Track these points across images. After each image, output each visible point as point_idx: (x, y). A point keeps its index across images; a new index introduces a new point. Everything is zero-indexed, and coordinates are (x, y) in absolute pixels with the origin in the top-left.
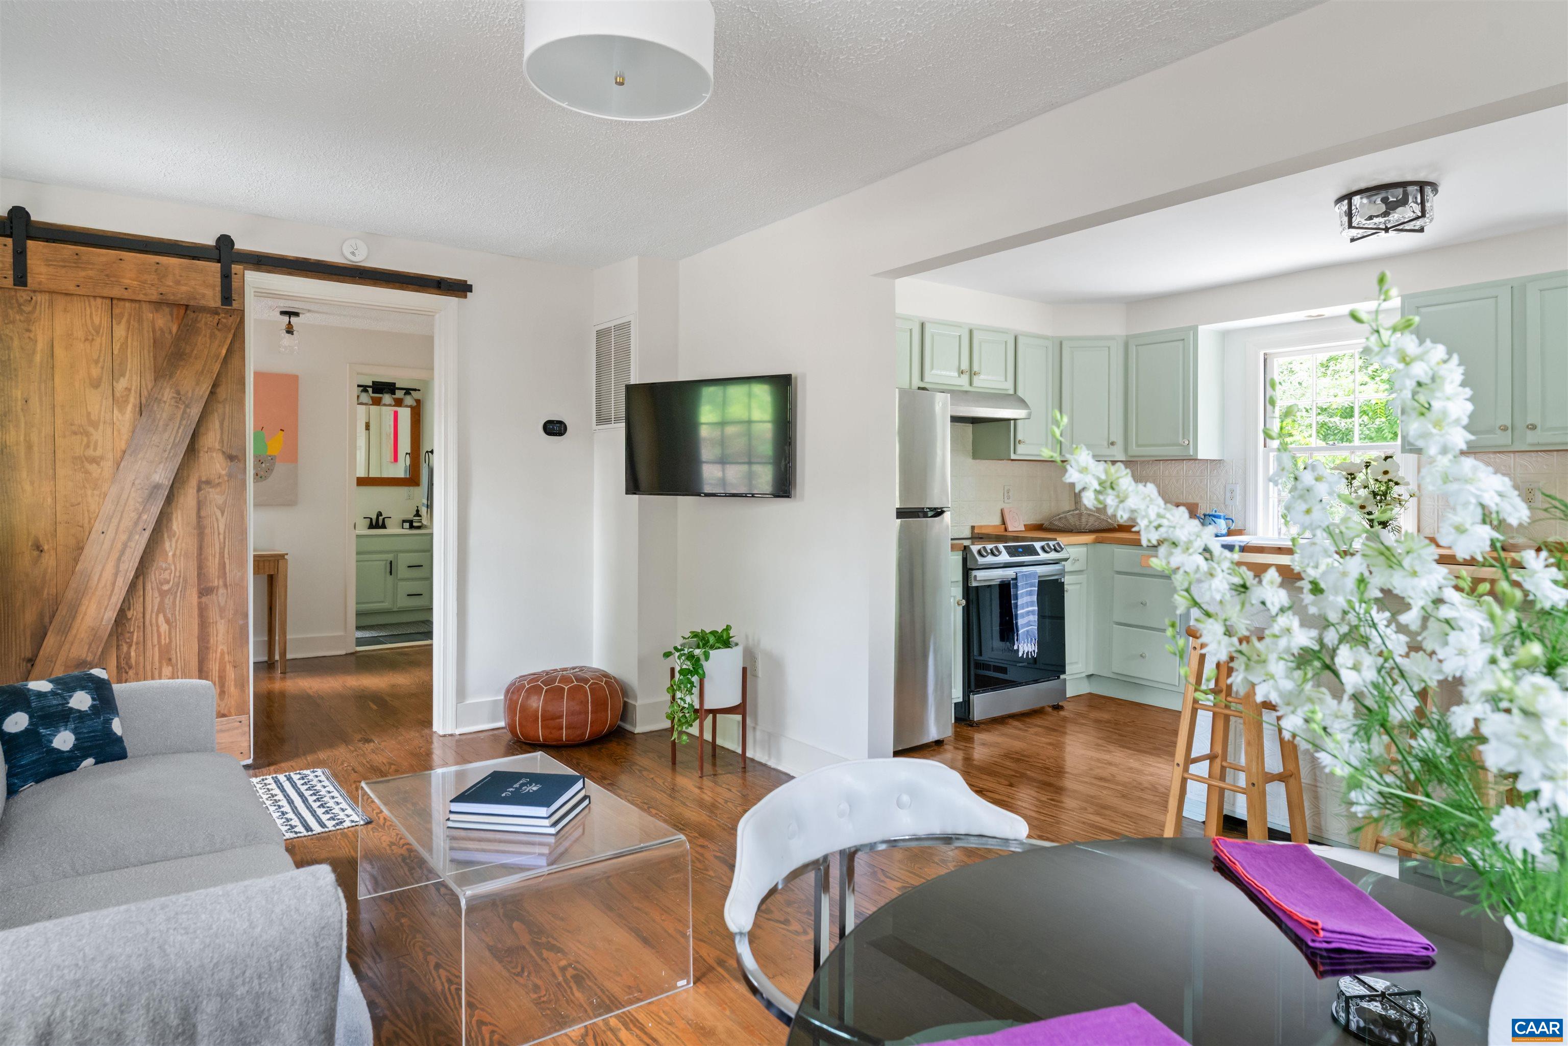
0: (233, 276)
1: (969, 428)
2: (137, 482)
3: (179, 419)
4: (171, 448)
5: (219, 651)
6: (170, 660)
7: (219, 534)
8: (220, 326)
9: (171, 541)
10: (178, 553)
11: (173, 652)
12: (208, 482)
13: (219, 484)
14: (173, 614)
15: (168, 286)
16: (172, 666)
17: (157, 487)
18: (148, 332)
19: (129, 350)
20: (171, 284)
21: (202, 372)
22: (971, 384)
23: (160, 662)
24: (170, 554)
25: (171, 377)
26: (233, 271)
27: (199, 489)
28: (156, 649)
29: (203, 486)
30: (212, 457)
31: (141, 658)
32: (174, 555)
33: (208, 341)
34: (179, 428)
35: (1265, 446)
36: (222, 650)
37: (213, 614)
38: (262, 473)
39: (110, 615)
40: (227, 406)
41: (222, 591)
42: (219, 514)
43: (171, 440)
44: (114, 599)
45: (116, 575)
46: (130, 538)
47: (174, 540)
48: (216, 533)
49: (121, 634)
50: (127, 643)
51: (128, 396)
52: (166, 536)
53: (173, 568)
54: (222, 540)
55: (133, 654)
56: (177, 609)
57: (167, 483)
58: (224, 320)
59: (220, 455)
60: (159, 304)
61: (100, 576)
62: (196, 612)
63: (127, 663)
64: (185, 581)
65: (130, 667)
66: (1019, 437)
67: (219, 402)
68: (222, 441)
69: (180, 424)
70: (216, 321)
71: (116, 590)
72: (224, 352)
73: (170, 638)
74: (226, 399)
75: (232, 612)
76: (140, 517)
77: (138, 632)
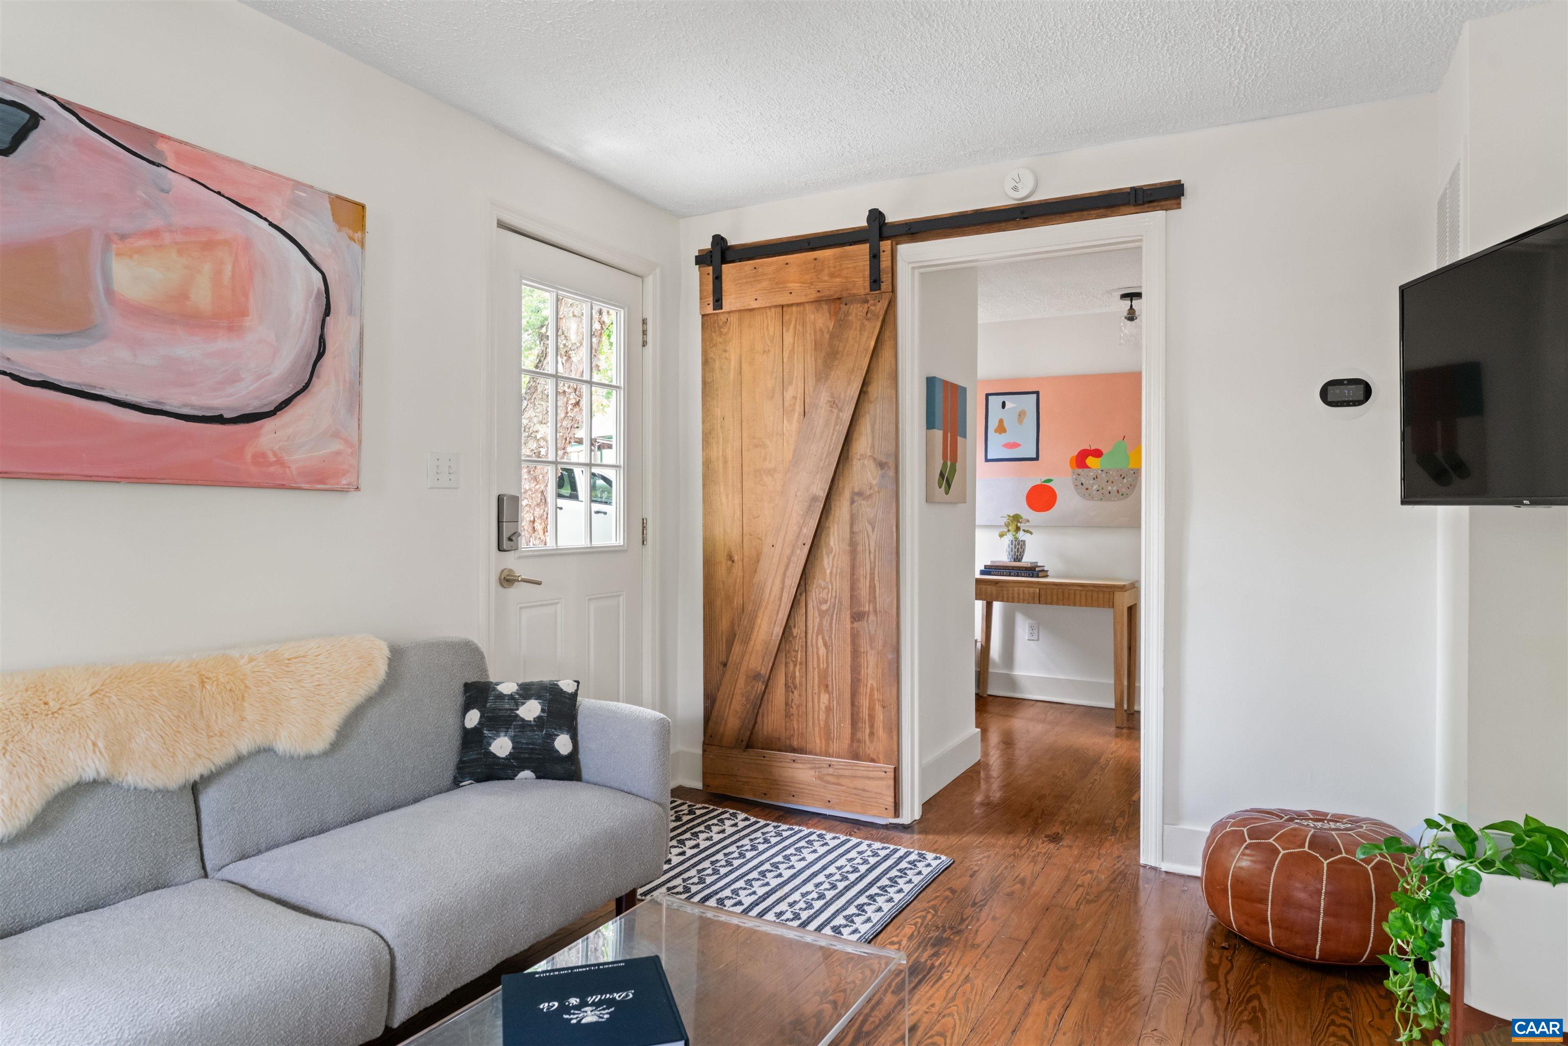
0: (882, 254)
2: (799, 494)
3: (833, 424)
4: (827, 457)
5: (869, 685)
6: (827, 686)
7: (870, 552)
8: (869, 315)
9: (828, 558)
10: (834, 571)
11: (830, 679)
12: (860, 494)
13: (870, 496)
14: (830, 637)
15: (824, 282)
16: (829, 693)
17: (814, 499)
18: (810, 334)
19: (796, 356)
20: (826, 278)
21: (853, 370)
23: (819, 687)
24: (828, 572)
25: (826, 380)
26: (882, 249)
27: (852, 502)
28: (816, 672)
29: (856, 498)
30: (864, 464)
31: (804, 679)
32: (831, 573)
33: (858, 333)
34: (833, 434)
36: (872, 684)
37: (864, 645)
38: (1124, 490)
39: (778, 630)
40: (878, 406)
41: (872, 617)
42: (870, 529)
43: (826, 448)
44: (780, 616)
45: (782, 589)
46: (792, 553)
47: (831, 556)
48: (867, 551)
49: (789, 651)
50: (793, 661)
51: (794, 404)
52: (824, 552)
53: (830, 587)
54: (872, 559)
55: (797, 674)
56: (834, 632)
57: (823, 495)
58: (872, 308)
59: (871, 462)
60: (818, 302)
61: (771, 590)
62: (849, 640)
63: (793, 683)
64: (840, 602)
65: (795, 688)
67: (871, 402)
68: (873, 446)
69: (834, 430)
70: (865, 310)
71: (783, 606)
72: (873, 343)
73: (827, 663)
74: (877, 398)
75: (881, 643)
76: (801, 530)
77: (801, 651)
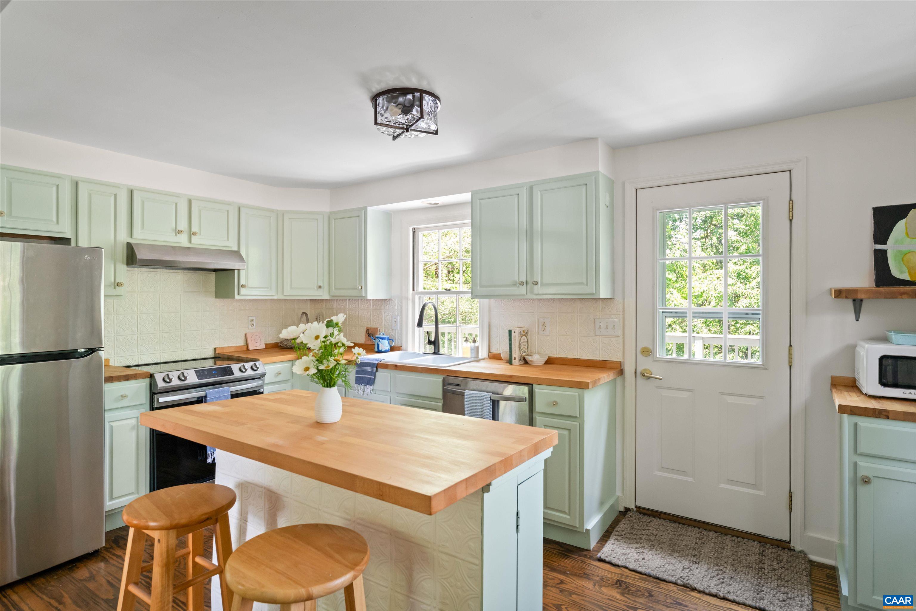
1: (213, 275)
22: (190, 242)
35: (413, 290)
66: (243, 282)
